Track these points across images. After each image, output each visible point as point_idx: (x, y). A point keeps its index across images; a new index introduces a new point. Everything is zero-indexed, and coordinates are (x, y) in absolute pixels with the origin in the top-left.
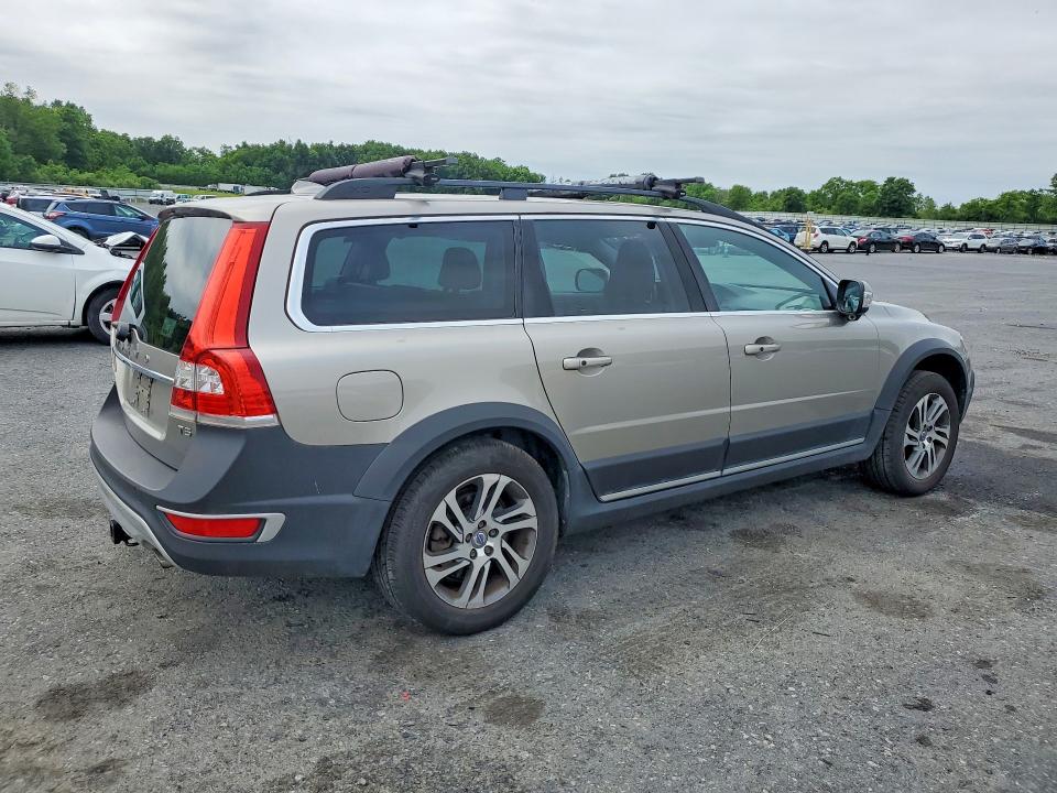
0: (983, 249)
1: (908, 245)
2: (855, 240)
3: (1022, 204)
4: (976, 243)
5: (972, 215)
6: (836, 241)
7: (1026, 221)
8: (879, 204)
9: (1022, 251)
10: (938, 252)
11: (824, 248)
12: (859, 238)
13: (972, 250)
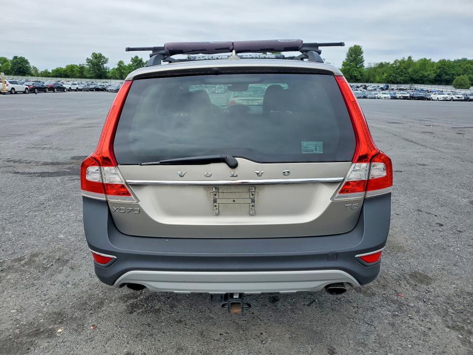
0: (77, 90)
1: (52, 89)
2: (27, 87)
3: (77, 70)
4: (74, 87)
5: (58, 75)
6: (18, 87)
7: (80, 77)
8: (12, 69)
9: (91, 90)
10: (64, 92)
11: (13, 92)
12: (29, 86)
13: (73, 90)
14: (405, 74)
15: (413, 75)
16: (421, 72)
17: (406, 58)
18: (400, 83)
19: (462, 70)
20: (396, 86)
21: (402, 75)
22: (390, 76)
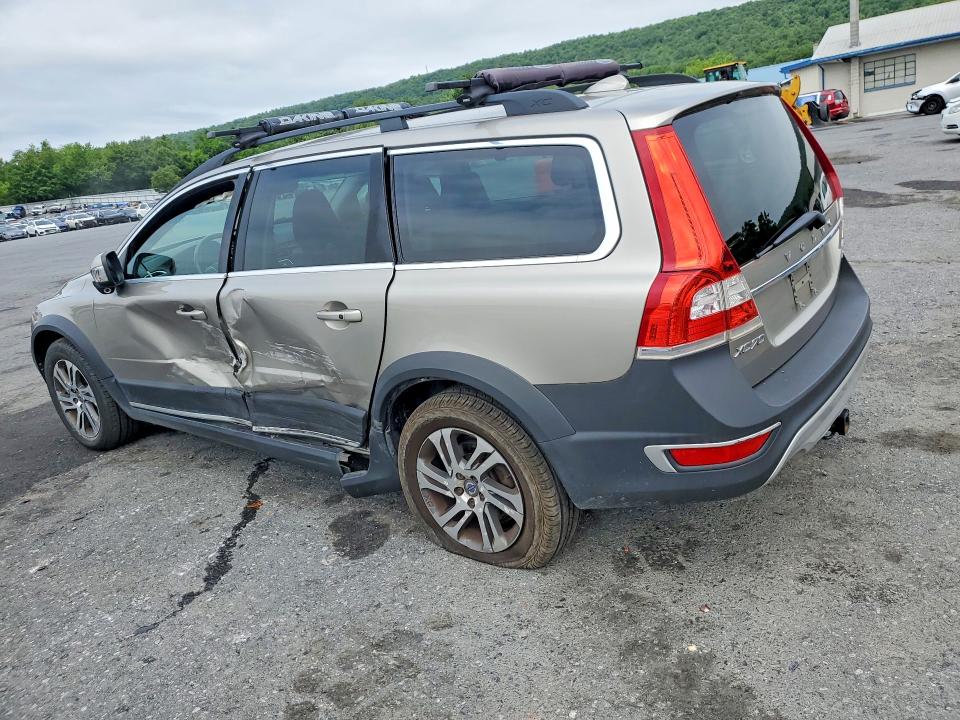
14: (50, 178)
15: (66, 178)
16: (81, 170)
17: (38, 147)
18: (47, 199)
19: (154, 159)
20: (40, 206)
21: (45, 182)
22: (17, 186)
